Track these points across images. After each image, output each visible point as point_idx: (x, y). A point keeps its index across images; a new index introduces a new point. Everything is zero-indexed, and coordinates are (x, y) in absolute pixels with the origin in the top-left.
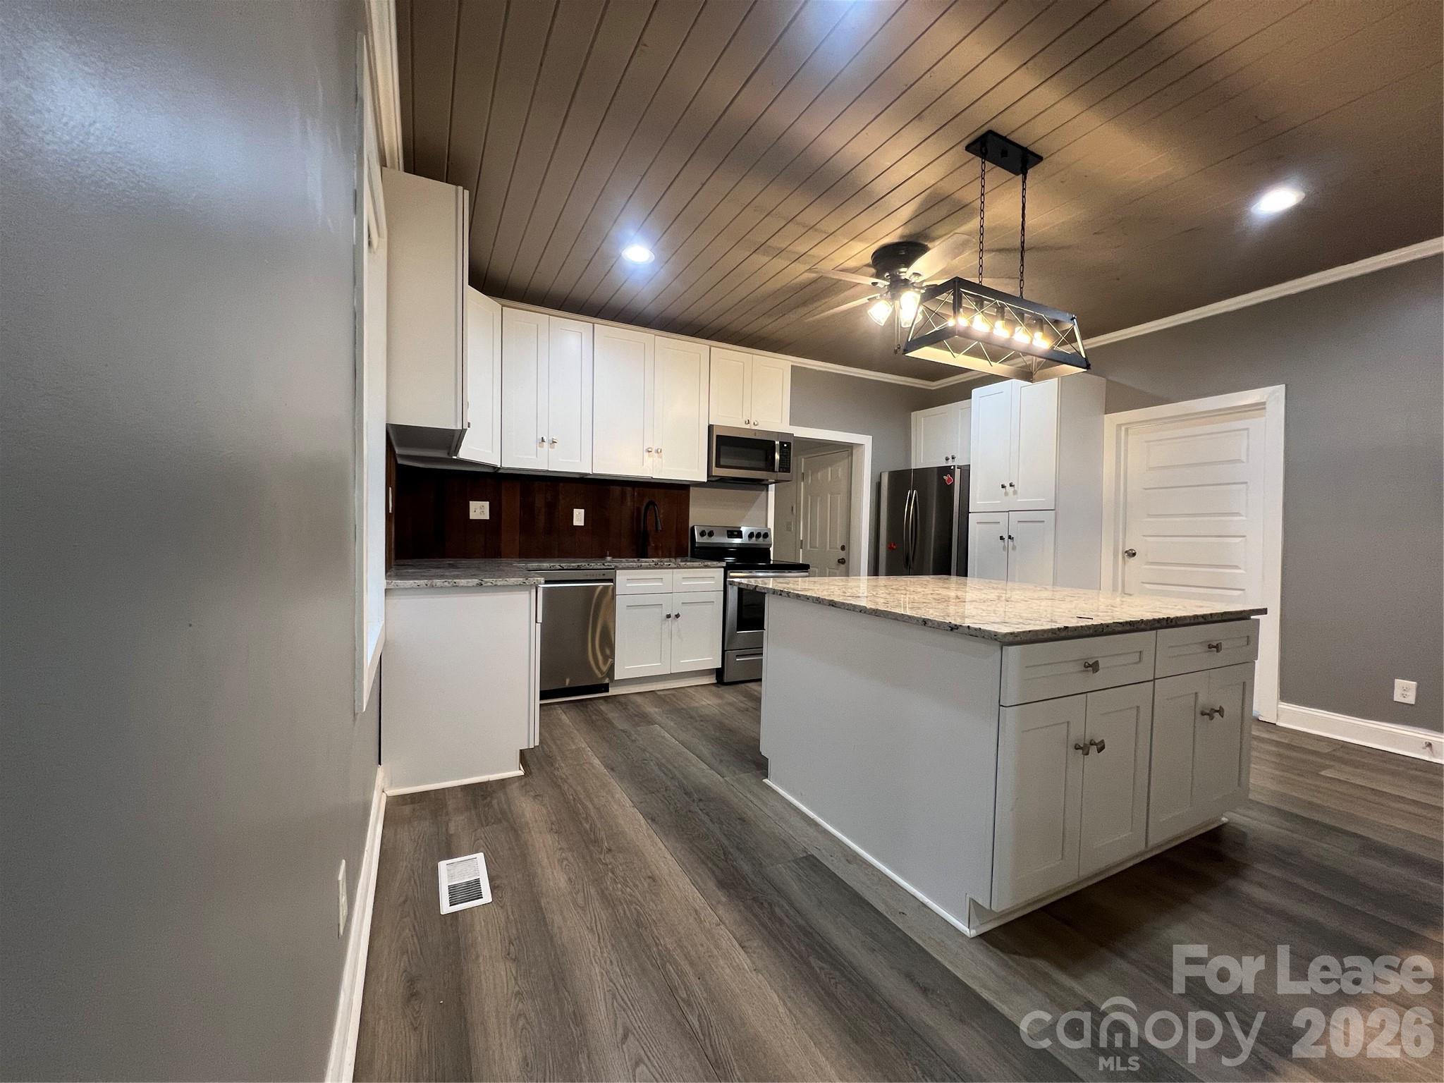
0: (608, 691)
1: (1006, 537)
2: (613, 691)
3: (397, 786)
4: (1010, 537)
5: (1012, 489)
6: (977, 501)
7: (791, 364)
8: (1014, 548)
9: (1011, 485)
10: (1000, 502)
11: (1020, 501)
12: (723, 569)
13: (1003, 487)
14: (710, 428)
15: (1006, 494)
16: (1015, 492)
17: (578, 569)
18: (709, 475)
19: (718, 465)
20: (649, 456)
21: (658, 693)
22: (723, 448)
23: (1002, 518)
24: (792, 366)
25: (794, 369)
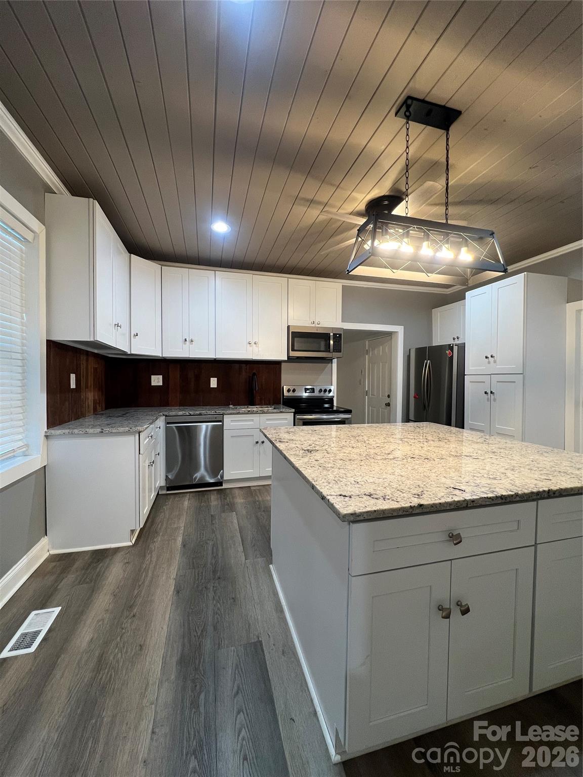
0: (222, 486)
1: (489, 392)
2: (225, 486)
3: (56, 549)
4: (491, 392)
5: (492, 359)
6: (470, 367)
7: (341, 284)
8: (495, 400)
9: (492, 357)
10: (485, 368)
11: (499, 367)
12: (293, 414)
13: (487, 357)
14: (288, 327)
15: (489, 363)
16: (495, 362)
17: (200, 414)
18: (288, 357)
19: (293, 350)
20: (250, 346)
21: (252, 488)
22: (296, 339)
23: (486, 379)
24: (343, 286)
25: (344, 288)
